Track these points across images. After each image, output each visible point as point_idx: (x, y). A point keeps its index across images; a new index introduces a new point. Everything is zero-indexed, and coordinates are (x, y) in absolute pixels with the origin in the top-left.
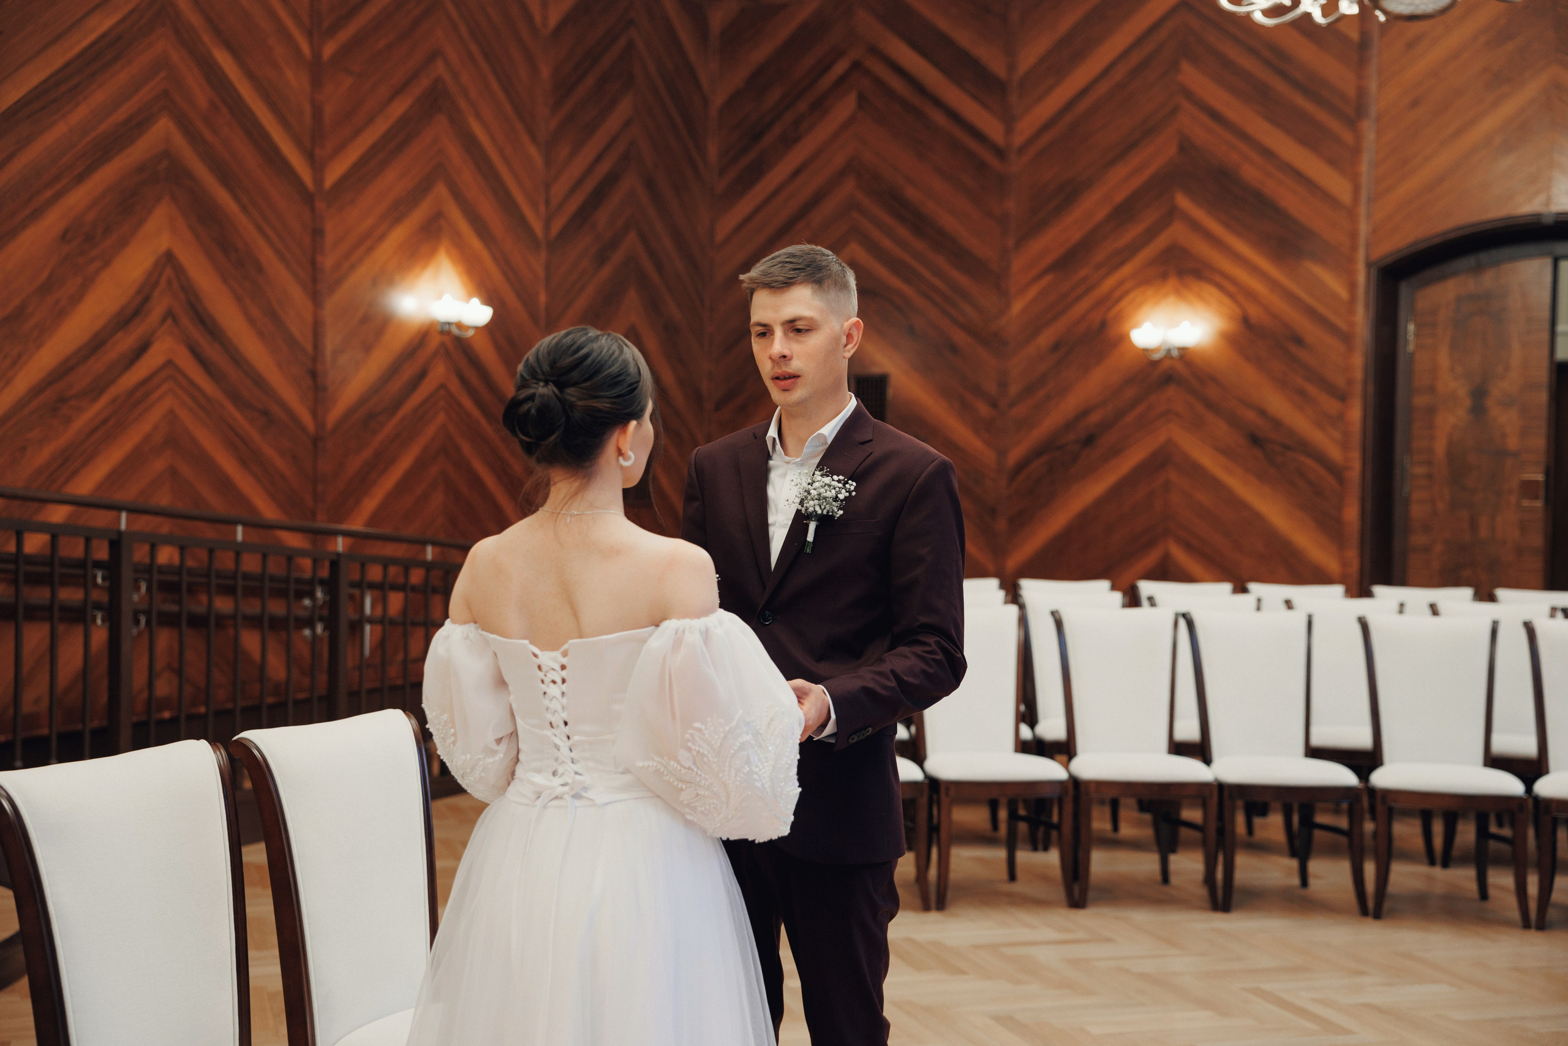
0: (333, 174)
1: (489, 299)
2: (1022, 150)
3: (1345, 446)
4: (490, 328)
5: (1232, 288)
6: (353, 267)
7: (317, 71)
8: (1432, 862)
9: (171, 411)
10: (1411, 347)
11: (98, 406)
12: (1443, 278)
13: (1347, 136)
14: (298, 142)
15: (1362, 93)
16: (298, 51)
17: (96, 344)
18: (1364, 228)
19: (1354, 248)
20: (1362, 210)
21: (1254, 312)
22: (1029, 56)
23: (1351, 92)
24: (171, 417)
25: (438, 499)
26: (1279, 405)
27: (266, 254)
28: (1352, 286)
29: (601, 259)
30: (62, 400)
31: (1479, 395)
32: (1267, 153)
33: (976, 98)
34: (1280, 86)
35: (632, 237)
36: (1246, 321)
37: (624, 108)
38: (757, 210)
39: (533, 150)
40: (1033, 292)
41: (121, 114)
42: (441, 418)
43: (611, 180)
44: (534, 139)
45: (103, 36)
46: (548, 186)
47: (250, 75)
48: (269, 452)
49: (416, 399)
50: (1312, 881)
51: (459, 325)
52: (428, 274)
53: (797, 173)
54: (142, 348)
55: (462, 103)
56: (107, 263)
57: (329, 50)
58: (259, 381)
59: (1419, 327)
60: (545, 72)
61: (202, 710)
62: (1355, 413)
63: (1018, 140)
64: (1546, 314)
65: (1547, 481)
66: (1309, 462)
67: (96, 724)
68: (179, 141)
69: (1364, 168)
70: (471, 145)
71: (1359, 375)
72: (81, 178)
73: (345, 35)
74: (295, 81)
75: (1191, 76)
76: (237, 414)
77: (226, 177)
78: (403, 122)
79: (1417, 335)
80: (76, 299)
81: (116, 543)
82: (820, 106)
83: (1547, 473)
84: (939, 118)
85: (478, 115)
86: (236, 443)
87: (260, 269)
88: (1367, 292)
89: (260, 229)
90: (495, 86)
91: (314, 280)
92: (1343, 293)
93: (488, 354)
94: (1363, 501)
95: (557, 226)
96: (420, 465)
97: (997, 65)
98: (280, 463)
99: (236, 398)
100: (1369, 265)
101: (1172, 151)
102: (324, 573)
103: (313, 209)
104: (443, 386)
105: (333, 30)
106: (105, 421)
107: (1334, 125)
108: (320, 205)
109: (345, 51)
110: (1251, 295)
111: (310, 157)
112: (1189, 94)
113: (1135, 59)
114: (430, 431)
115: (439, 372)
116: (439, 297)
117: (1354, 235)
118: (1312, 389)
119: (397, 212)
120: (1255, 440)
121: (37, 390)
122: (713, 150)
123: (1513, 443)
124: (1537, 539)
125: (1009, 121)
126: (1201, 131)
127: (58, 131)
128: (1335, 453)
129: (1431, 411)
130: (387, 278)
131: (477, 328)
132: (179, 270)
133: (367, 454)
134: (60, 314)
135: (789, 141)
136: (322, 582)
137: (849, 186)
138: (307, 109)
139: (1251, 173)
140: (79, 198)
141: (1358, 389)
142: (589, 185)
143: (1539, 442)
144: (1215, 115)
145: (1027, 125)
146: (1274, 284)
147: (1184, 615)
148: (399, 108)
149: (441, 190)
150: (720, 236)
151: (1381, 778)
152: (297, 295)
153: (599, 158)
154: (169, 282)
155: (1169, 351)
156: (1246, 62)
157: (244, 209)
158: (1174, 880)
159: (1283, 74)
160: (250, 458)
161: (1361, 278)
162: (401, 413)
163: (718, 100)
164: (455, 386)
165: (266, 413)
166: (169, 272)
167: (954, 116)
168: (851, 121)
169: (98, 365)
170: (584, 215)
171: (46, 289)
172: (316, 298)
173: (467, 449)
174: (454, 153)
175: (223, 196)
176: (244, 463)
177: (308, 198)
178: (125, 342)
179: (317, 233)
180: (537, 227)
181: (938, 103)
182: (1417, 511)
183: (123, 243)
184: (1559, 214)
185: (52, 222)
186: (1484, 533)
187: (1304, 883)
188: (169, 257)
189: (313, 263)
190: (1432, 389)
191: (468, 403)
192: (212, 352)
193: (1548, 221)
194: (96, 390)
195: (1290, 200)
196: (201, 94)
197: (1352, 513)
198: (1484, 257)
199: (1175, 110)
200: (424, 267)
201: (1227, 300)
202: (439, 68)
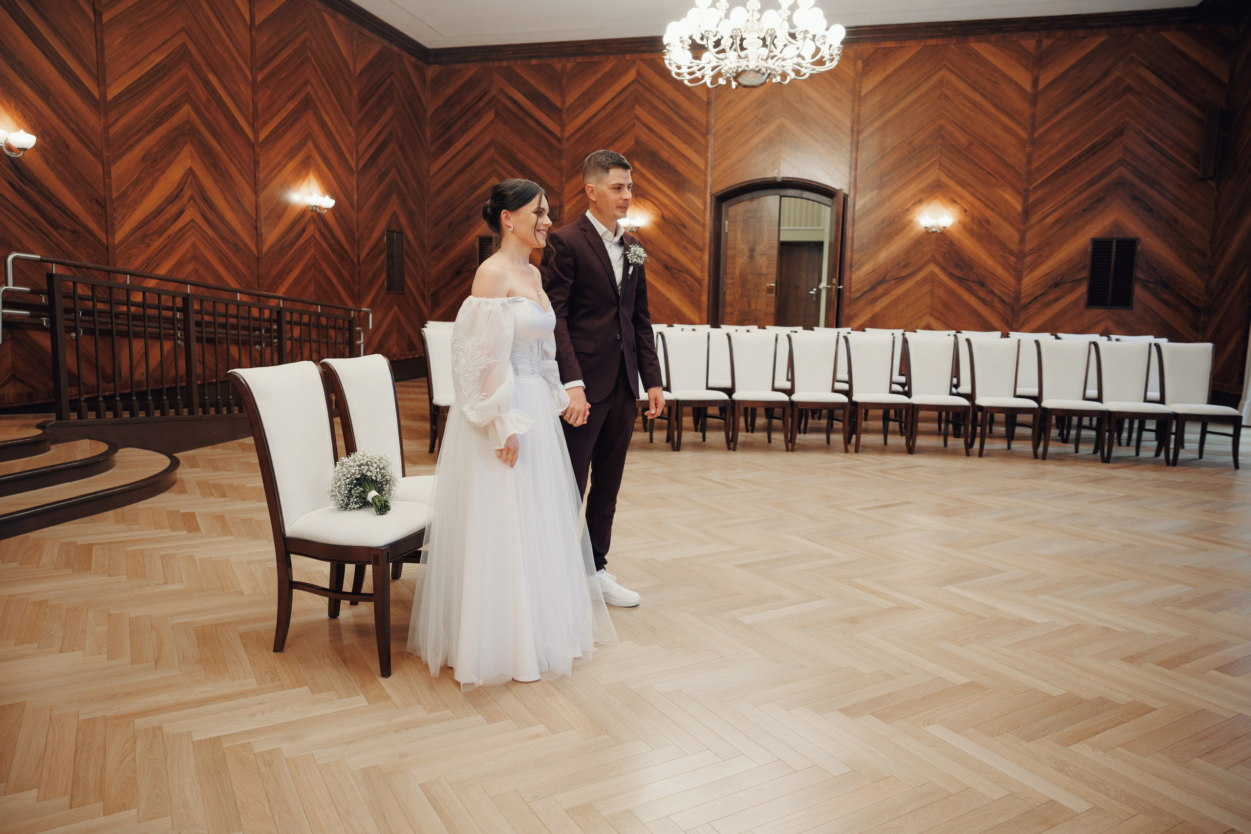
0: (262, 136)
1: (333, 197)
2: (568, 139)
3: (702, 271)
4: (333, 210)
5: (658, 203)
6: (272, 179)
7: (255, 87)
8: (747, 431)
9: (194, 243)
10: (726, 231)
11: (161, 240)
12: (739, 202)
13: (703, 141)
14: (247, 120)
15: (708, 123)
16: (246, 76)
17: (160, 210)
18: (709, 180)
19: (706, 188)
20: (709, 172)
21: (666, 213)
22: (572, 97)
23: (704, 123)
24: (194, 246)
25: (312, 288)
26: (676, 253)
27: (234, 171)
28: (705, 204)
29: (381, 180)
30: (146, 236)
31: (752, 250)
32: (671, 146)
33: (548, 116)
34: (675, 118)
35: (394, 170)
36: (663, 217)
37: (389, 112)
38: (449, 161)
39: (350, 129)
40: (573, 202)
41: (167, 102)
42: (312, 250)
43: (384, 145)
44: (351, 123)
45: (158, 64)
46: (357, 146)
47: (225, 87)
48: (238, 264)
49: (302, 241)
50: (706, 439)
51: (320, 208)
52: (305, 183)
53: (468, 144)
54: (181, 213)
55: (319, 106)
56: (163, 173)
57: (260, 77)
58: (232, 231)
59: (729, 223)
60: (355, 93)
61: (215, 380)
62: (706, 257)
63: (567, 134)
64: (777, 219)
65: (776, 286)
66: (688, 277)
67: (169, 386)
68: (194, 116)
69: (709, 155)
70: (323, 125)
71: (708, 241)
72: (150, 132)
73: (267, 71)
74: (245, 91)
75: (639, 111)
76: (223, 246)
77: (215, 134)
78: (293, 112)
79: (728, 226)
80: (150, 189)
81: (186, 299)
82: (478, 115)
83: (776, 283)
84: (532, 124)
85: (326, 112)
86: (223, 259)
87: (232, 178)
88: (711, 207)
89: (231, 159)
90: (333, 98)
91: (255, 185)
92: (702, 207)
93: (332, 221)
94: (709, 293)
95: (361, 165)
96: (304, 272)
97: (557, 101)
98: (243, 269)
99: (222, 238)
100: (711, 196)
101: (632, 142)
102: (275, 317)
103: (254, 151)
104: (312, 236)
105: (262, 68)
106: (165, 247)
107: (698, 136)
108: (257, 149)
109: (266, 79)
110: (666, 206)
111: (252, 126)
112: (639, 119)
113: (616, 102)
114: (308, 256)
115: (311, 229)
116: (311, 194)
117: (706, 183)
118: (689, 247)
119: (291, 154)
120: (667, 268)
121: (134, 231)
122: (428, 133)
123: (764, 271)
124: (772, 310)
125: (563, 127)
126: (645, 136)
127: (138, 109)
128: (698, 273)
129: (734, 257)
130: (287, 185)
131: (328, 209)
132: (196, 177)
133: (281, 266)
134: (143, 195)
135: (464, 130)
136: (274, 321)
137: (492, 151)
138: (251, 104)
139: (665, 154)
140: (149, 141)
141: (707, 247)
142: (375, 147)
143: (774, 270)
144: (650, 129)
145: (570, 129)
146: (675, 202)
147: (660, 333)
148: (291, 106)
149: (310, 145)
150: (432, 173)
151: (736, 396)
152: (248, 191)
153: (379, 134)
154: (191, 182)
155: (632, 228)
156: (662, 107)
157: (223, 149)
158: (654, 441)
159: (677, 113)
160: (230, 267)
161: (708, 201)
162: (295, 248)
163: (431, 110)
164: (318, 235)
165: (235, 245)
166: (191, 177)
167: (538, 122)
168: (492, 122)
169: (161, 220)
170: (373, 159)
171: (136, 183)
172: (256, 193)
173: (324, 266)
174: (316, 128)
175: (214, 143)
176: (227, 269)
177: (252, 146)
178: (172, 210)
179: (256, 162)
180: (353, 164)
181: (531, 116)
182: (728, 298)
183: (170, 163)
184: (783, 178)
185: (137, 152)
186: (753, 307)
187: (704, 440)
188: (190, 171)
189: (255, 176)
190: (735, 248)
191: (324, 244)
192: (211, 216)
193: (779, 180)
194: (160, 232)
195: (681, 166)
196: (203, 95)
197: (704, 298)
198: (754, 194)
199: (633, 126)
200: (303, 181)
201: (655, 208)
202: (309, 89)
